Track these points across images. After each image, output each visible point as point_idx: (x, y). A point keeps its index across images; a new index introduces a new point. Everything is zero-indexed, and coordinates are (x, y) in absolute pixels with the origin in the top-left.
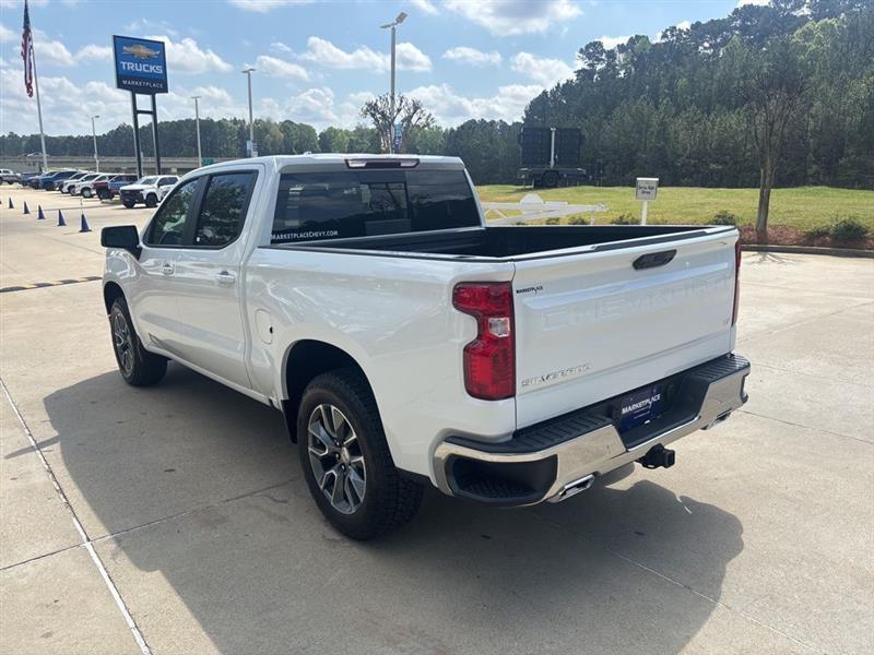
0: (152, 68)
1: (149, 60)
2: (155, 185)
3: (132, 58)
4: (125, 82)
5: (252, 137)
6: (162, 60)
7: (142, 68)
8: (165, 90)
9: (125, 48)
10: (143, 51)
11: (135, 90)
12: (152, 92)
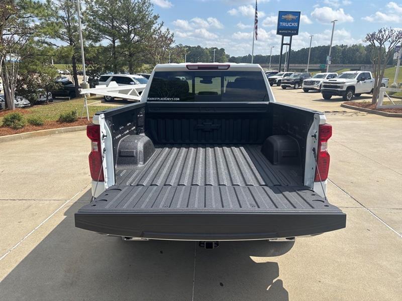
0: (293, 24)
1: (293, 21)
2: (283, 76)
3: (285, 21)
4: (280, 32)
5: (330, 54)
6: (298, 20)
7: (289, 25)
8: (297, 34)
9: (283, 16)
10: (291, 17)
11: (284, 35)
12: (291, 35)
